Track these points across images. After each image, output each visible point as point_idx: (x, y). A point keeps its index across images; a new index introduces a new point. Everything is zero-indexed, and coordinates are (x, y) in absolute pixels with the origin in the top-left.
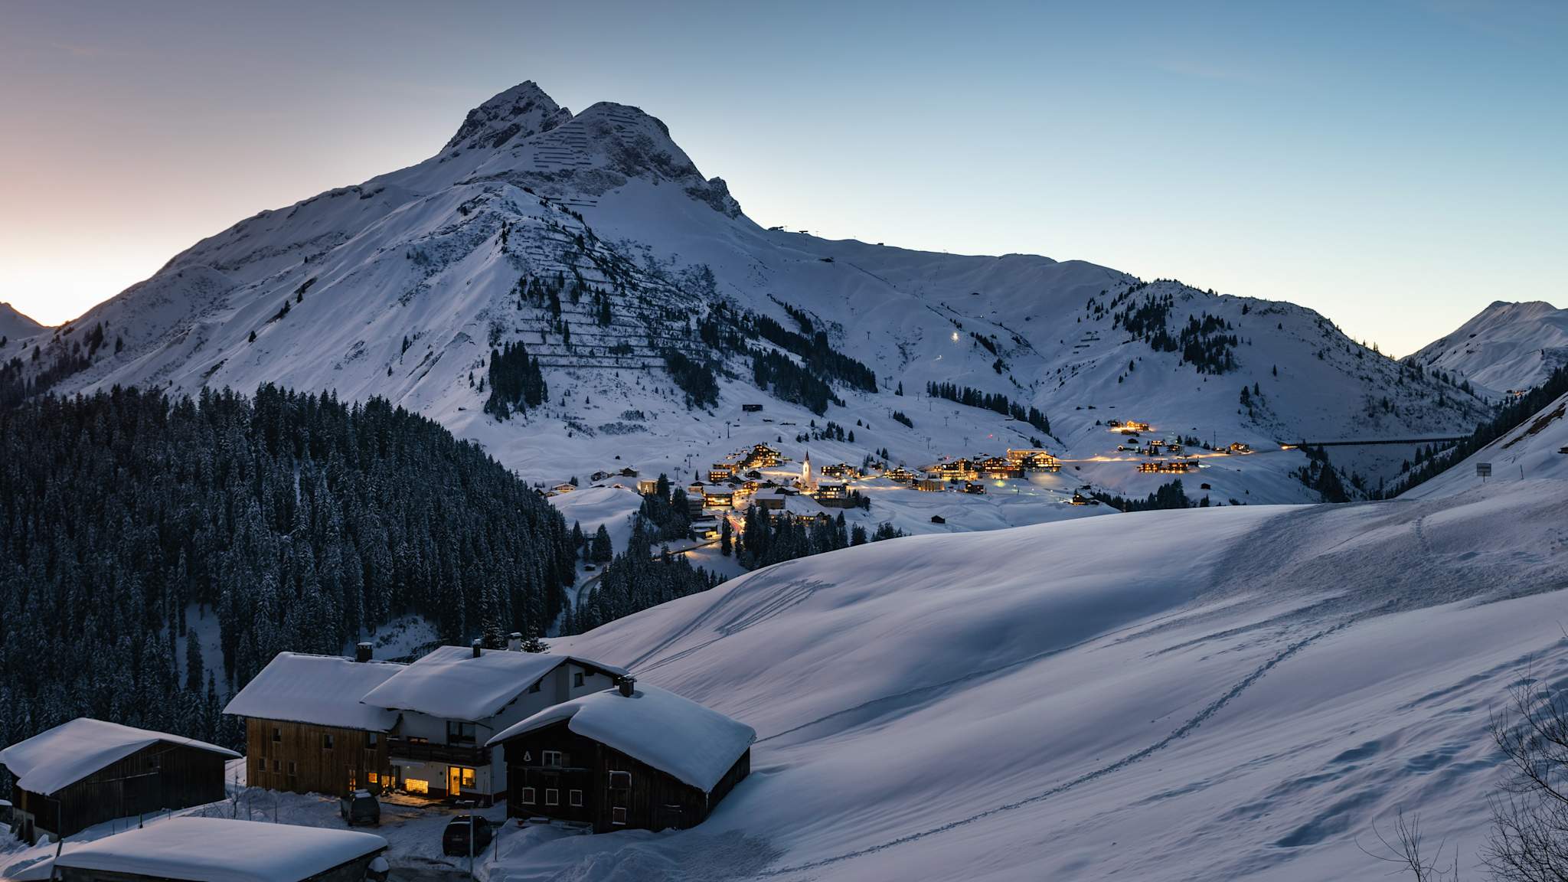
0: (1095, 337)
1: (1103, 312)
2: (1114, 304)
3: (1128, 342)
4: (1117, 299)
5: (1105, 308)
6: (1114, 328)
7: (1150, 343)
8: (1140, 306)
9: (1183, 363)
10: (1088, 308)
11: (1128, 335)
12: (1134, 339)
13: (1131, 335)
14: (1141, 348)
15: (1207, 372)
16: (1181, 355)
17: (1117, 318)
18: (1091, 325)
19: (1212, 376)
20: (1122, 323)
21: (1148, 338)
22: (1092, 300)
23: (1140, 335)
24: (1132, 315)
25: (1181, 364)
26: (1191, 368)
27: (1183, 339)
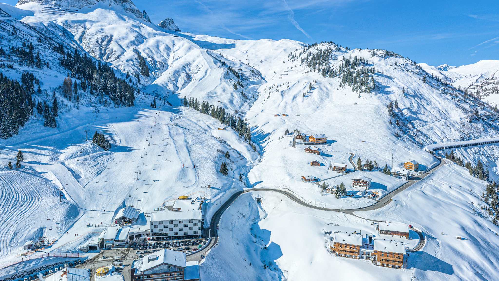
0: (291, 70)
1: (296, 58)
2: (301, 54)
3: (308, 72)
4: (302, 52)
5: (296, 56)
6: (301, 65)
7: (321, 72)
8: (315, 54)
9: (342, 84)
10: (289, 57)
11: (308, 69)
12: (311, 71)
13: (310, 69)
14: (316, 75)
15: (360, 91)
16: (340, 80)
17: (302, 61)
18: (290, 64)
19: (364, 94)
20: (304, 62)
21: (319, 70)
22: (291, 53)
23: (315, 68)
24: (310, 58)
25: (341, 86)
26: (348, 88)
27: (340, 71)
